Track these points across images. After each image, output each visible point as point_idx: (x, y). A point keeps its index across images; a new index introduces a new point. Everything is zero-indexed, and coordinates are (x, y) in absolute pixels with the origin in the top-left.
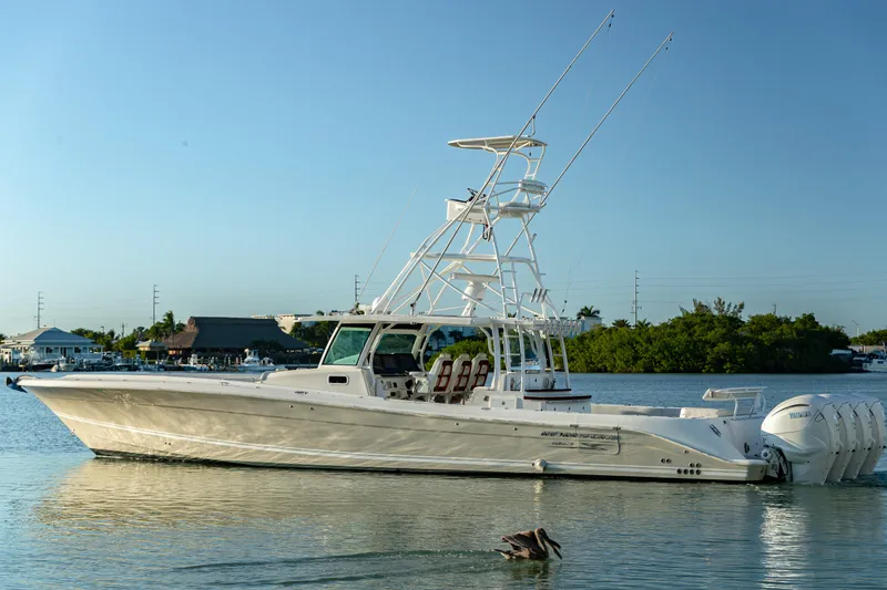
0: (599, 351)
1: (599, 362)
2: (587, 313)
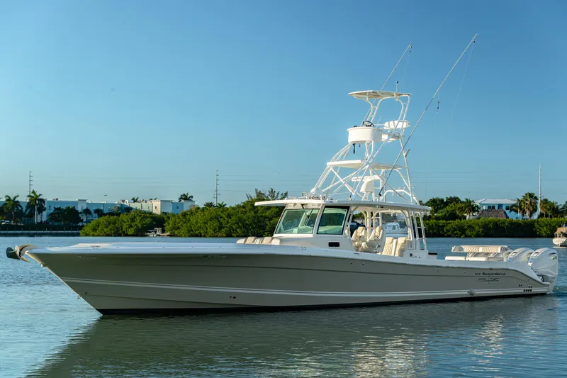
0: (197, 223)
1: (196, 230)
2: (185, 198)
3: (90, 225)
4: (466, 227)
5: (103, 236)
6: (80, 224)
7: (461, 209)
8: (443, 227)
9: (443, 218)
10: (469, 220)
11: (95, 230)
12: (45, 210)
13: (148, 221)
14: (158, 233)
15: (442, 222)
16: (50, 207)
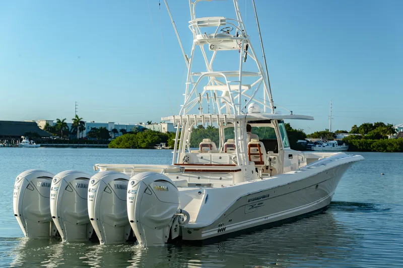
3: (115, 140)
4: (387, 144)
5: (124, 148)
6: (110, 139)
7: (384, 132)
8: (371, 144)
9: (372, 137)
10: (391, 139)
11: (118, 144)
12: (85, 129)
13: (156, 137)
14: (163, 147)
15: (369, 140)
16: (88, 127)
